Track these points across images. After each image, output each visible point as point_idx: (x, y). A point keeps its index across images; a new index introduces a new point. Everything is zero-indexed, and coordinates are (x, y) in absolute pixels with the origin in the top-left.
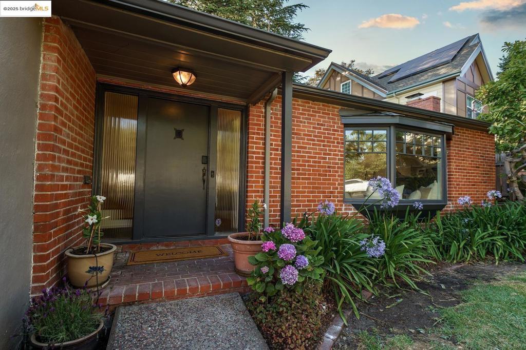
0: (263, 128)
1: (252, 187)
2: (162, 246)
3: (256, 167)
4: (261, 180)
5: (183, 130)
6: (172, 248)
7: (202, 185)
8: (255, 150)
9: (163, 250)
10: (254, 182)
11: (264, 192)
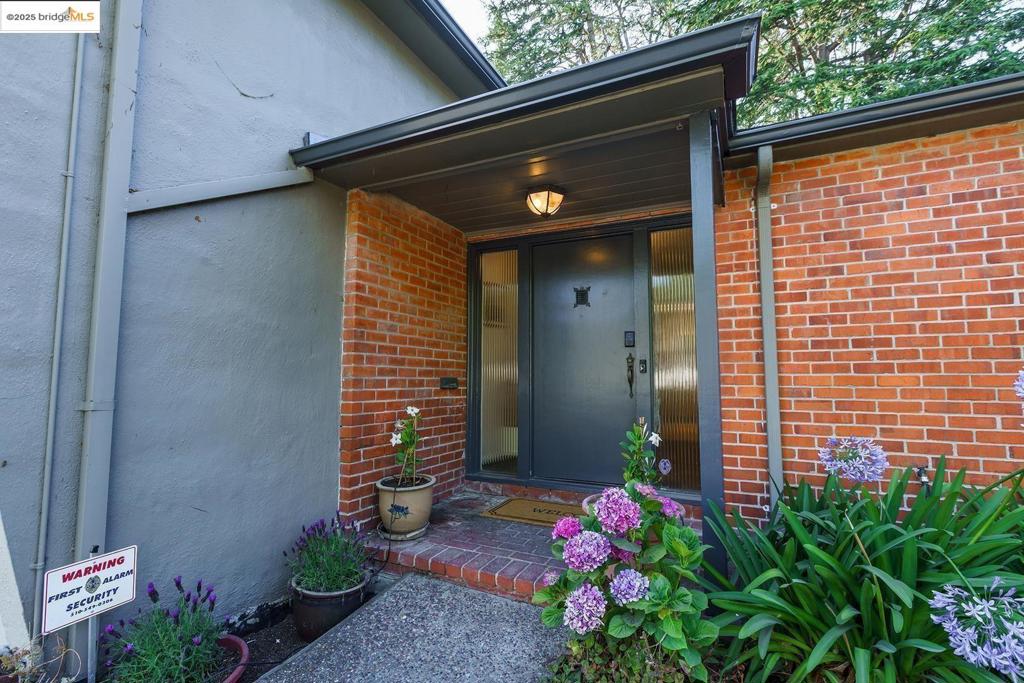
0: (755, 250)
1: (731, 391)
2: (557, 496)
3: (740, 346)
4: (755, 375)
5: (589, 288)
6: (571, 503)
7: (629, 388)
8: (733, 306)
9: (556, 503)
10: (736, 380)
11: (763, 404)
